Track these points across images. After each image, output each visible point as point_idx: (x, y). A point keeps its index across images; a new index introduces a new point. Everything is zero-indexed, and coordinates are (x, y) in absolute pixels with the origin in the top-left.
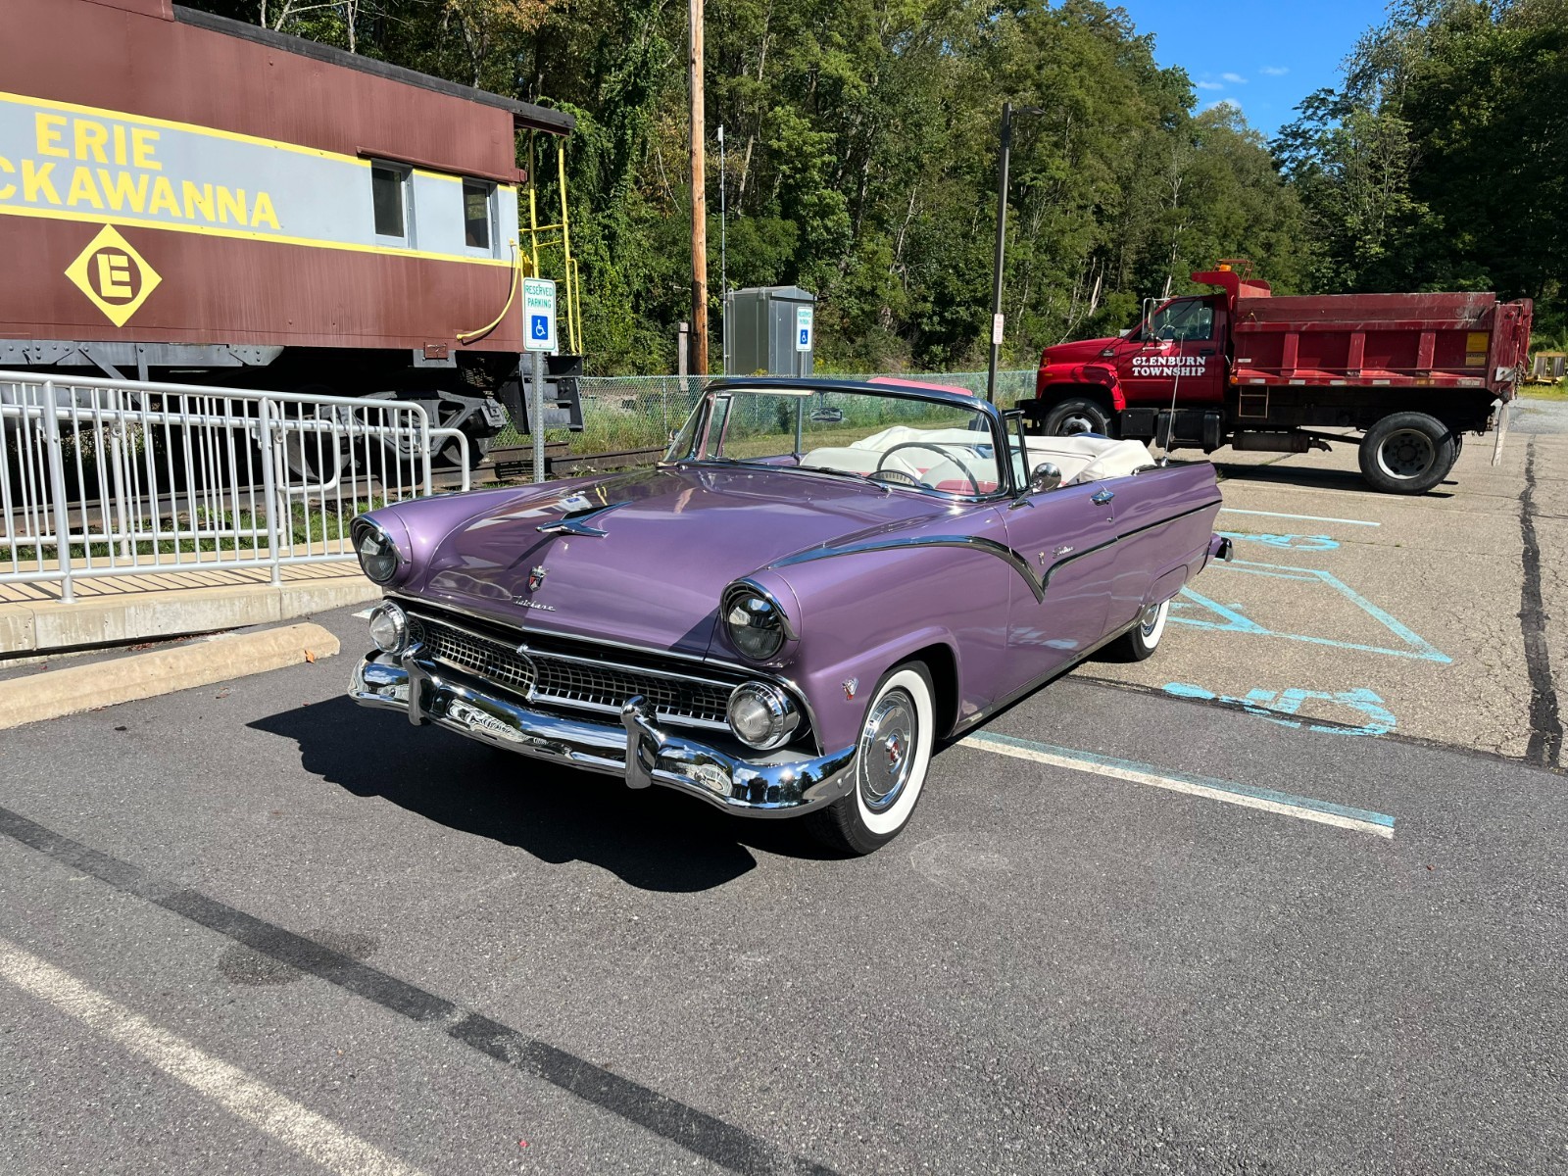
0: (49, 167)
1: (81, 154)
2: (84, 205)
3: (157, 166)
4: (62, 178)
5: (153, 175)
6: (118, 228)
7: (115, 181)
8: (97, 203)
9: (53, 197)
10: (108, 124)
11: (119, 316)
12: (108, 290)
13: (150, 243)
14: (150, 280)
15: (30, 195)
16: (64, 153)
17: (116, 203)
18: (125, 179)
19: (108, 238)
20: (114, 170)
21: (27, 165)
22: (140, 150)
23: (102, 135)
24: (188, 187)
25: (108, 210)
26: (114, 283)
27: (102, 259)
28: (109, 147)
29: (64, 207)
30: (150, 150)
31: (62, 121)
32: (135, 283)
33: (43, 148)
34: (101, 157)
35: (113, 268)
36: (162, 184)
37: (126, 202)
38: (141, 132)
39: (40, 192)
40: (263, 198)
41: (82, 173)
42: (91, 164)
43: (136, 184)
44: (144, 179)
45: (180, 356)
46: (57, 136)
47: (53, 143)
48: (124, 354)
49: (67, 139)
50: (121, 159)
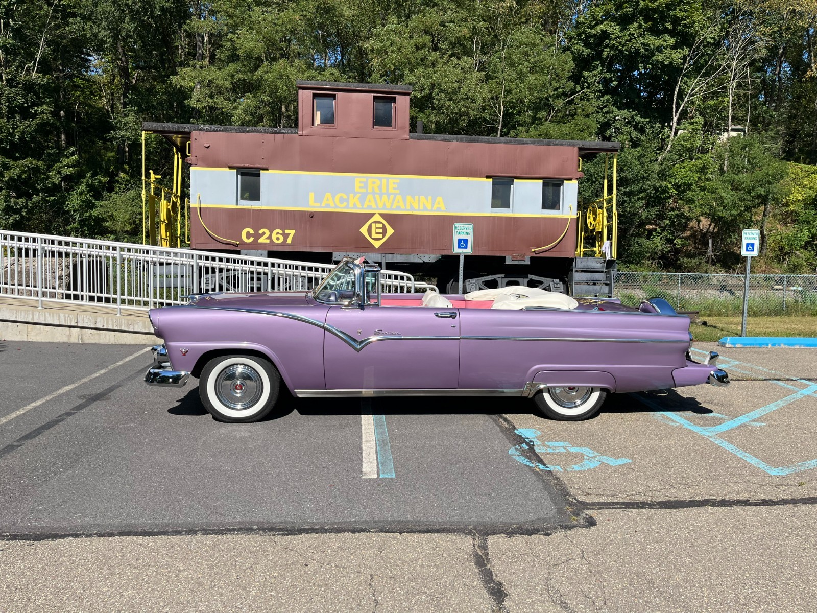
0: (358, 195)
1: (370, 190)
2: (370, 207)
3: (398, 191)
4: (362, 199)
5: (395, 195)
6: (380, 214)
7: (381, 198)
8: (374, 206)
9: (359, 205)
10: (380, 179)
11: (377, 244)
12: (374, 235)
13: (391, 219)
14: (390, 231)
15: (351, 205)
16: (364, 190)
17: (380, 206)
18: (385, 197)
19: (377, 218)
20: (381, 195)
21: (351, 195)
22: (391, 186)
23: (378, 182)
24: (409, 198)
25: (378, 208)
26: (376, 233)
27: (373, 225)
28: (380, 187)
29: (363, 208)
30: (395, 186)
31: (364, 180)
32: (384, 233)
33: (357, 189)
34: (377, 191)
35: (377, 228)
36: (399, 197)
37: (384, 205)
38: (392, 180)
39: (355, 204)
40: (440, 199)
41: (370, 197)
42: (374, 193)
43: (389, 198)
44: (392, 196)
45: (398, 258)
46: (362, 185)
47: (360, 188)
48: (378, 257)
49: (366, 185)
50: (384, 191)
